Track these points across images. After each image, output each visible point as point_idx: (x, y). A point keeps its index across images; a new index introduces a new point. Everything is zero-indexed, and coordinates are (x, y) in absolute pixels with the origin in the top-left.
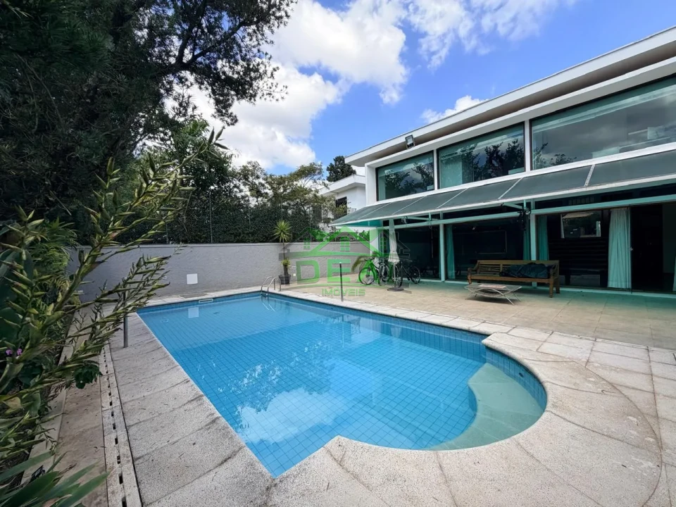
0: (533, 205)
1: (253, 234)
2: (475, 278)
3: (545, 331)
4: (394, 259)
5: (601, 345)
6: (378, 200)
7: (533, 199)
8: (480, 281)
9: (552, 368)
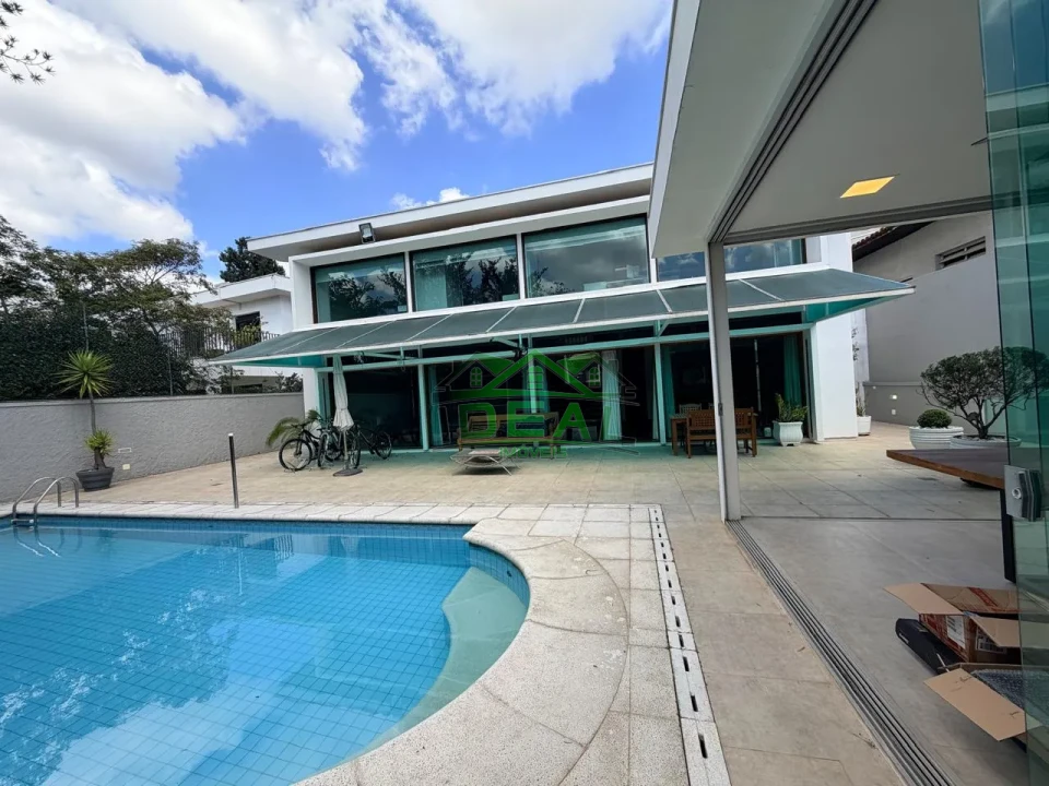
0: (530, 342)
2: (466, 442)
3: (539, 504)
4: (344, 420)
5: (596, 512)
6: (316, 321)
7: (531, 334)
8: (473, 447)
9: (542, 555)
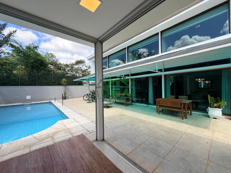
1: (54, 83)
